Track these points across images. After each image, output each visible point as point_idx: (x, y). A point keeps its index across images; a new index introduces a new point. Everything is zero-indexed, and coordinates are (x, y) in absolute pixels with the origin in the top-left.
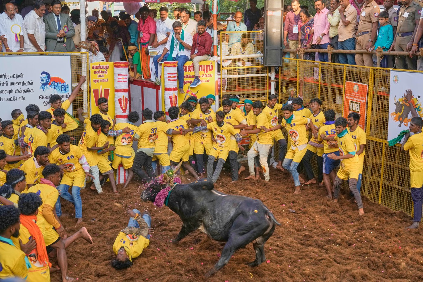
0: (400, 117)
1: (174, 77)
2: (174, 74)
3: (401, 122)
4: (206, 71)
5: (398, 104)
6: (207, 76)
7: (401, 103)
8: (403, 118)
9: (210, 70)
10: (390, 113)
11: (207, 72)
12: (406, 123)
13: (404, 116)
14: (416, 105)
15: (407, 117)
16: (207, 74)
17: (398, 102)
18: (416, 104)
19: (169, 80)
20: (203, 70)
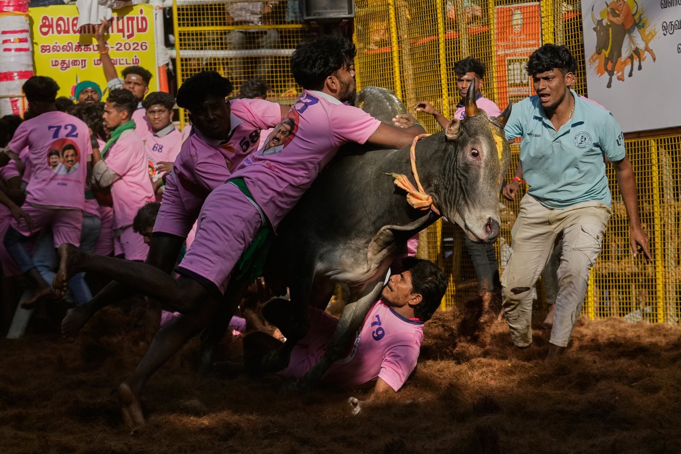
0: (607, 60)
1: (21, 41)
2: (22, 31)
3: (611, 74)
4: (126, 34)
5: (600, 27)
6: (132, 47)
7: (604, 23)
8: (614, 61)
9: (139, 30)
10: (587, 59)
11: (129, 37)
12: (620, 74)
13: (615, 54)
14: (634, 15)
15: (620, 55)
16: (131, 41)
17: (600, 22)
18: (634, 12)
19: (6, 50)
20: (119, 31)
